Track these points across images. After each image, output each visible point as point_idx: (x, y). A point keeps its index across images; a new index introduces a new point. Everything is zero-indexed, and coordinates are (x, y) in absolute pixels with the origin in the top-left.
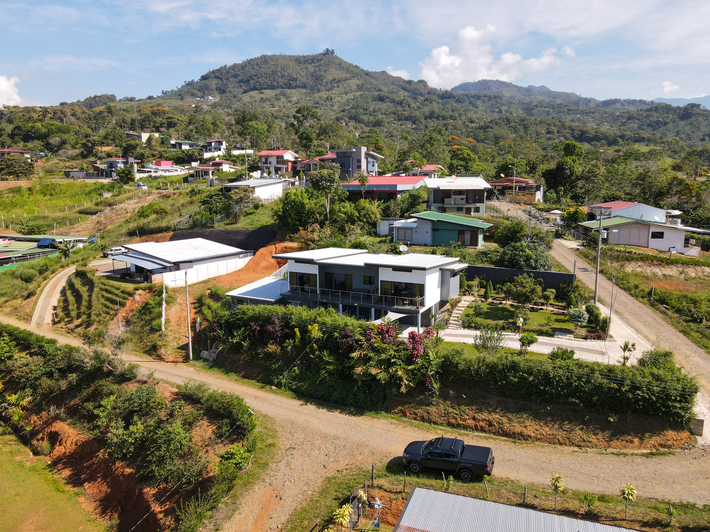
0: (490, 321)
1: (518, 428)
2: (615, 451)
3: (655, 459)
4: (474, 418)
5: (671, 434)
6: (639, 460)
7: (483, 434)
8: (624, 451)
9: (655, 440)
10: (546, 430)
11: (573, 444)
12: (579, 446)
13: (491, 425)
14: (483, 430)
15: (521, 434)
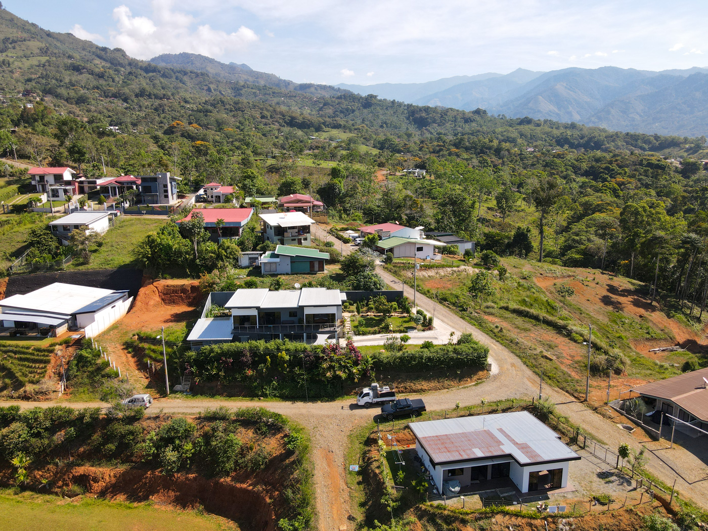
0: (370, 329)
1: (419, 387)
2: (462, 386)
3: (479, 386)
4: (397, 387)
5: (481, 373)
6: (474, 388)
7: (404, 394)
8: (466, 385)
9: (475, 378)
10: (433, 384)
11: (445, 388)
12: (448, 388)
13: (406, 388)
14: (403, 392)
15: (422, 389)
